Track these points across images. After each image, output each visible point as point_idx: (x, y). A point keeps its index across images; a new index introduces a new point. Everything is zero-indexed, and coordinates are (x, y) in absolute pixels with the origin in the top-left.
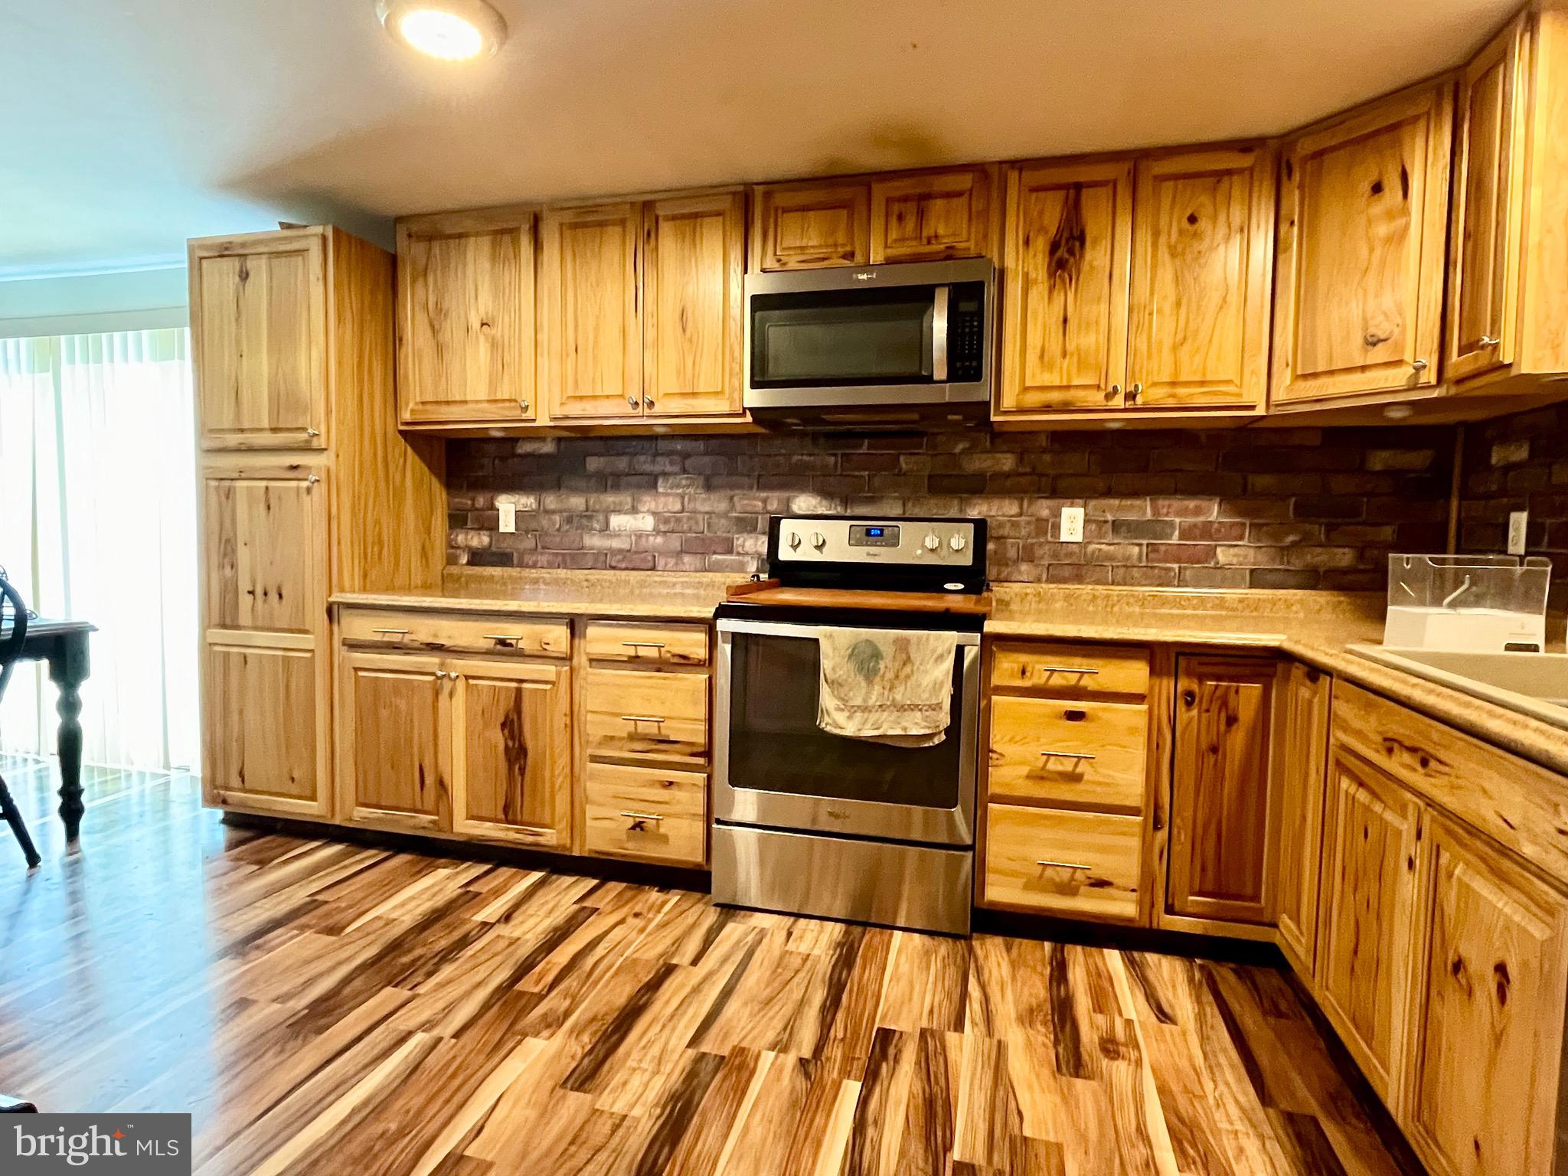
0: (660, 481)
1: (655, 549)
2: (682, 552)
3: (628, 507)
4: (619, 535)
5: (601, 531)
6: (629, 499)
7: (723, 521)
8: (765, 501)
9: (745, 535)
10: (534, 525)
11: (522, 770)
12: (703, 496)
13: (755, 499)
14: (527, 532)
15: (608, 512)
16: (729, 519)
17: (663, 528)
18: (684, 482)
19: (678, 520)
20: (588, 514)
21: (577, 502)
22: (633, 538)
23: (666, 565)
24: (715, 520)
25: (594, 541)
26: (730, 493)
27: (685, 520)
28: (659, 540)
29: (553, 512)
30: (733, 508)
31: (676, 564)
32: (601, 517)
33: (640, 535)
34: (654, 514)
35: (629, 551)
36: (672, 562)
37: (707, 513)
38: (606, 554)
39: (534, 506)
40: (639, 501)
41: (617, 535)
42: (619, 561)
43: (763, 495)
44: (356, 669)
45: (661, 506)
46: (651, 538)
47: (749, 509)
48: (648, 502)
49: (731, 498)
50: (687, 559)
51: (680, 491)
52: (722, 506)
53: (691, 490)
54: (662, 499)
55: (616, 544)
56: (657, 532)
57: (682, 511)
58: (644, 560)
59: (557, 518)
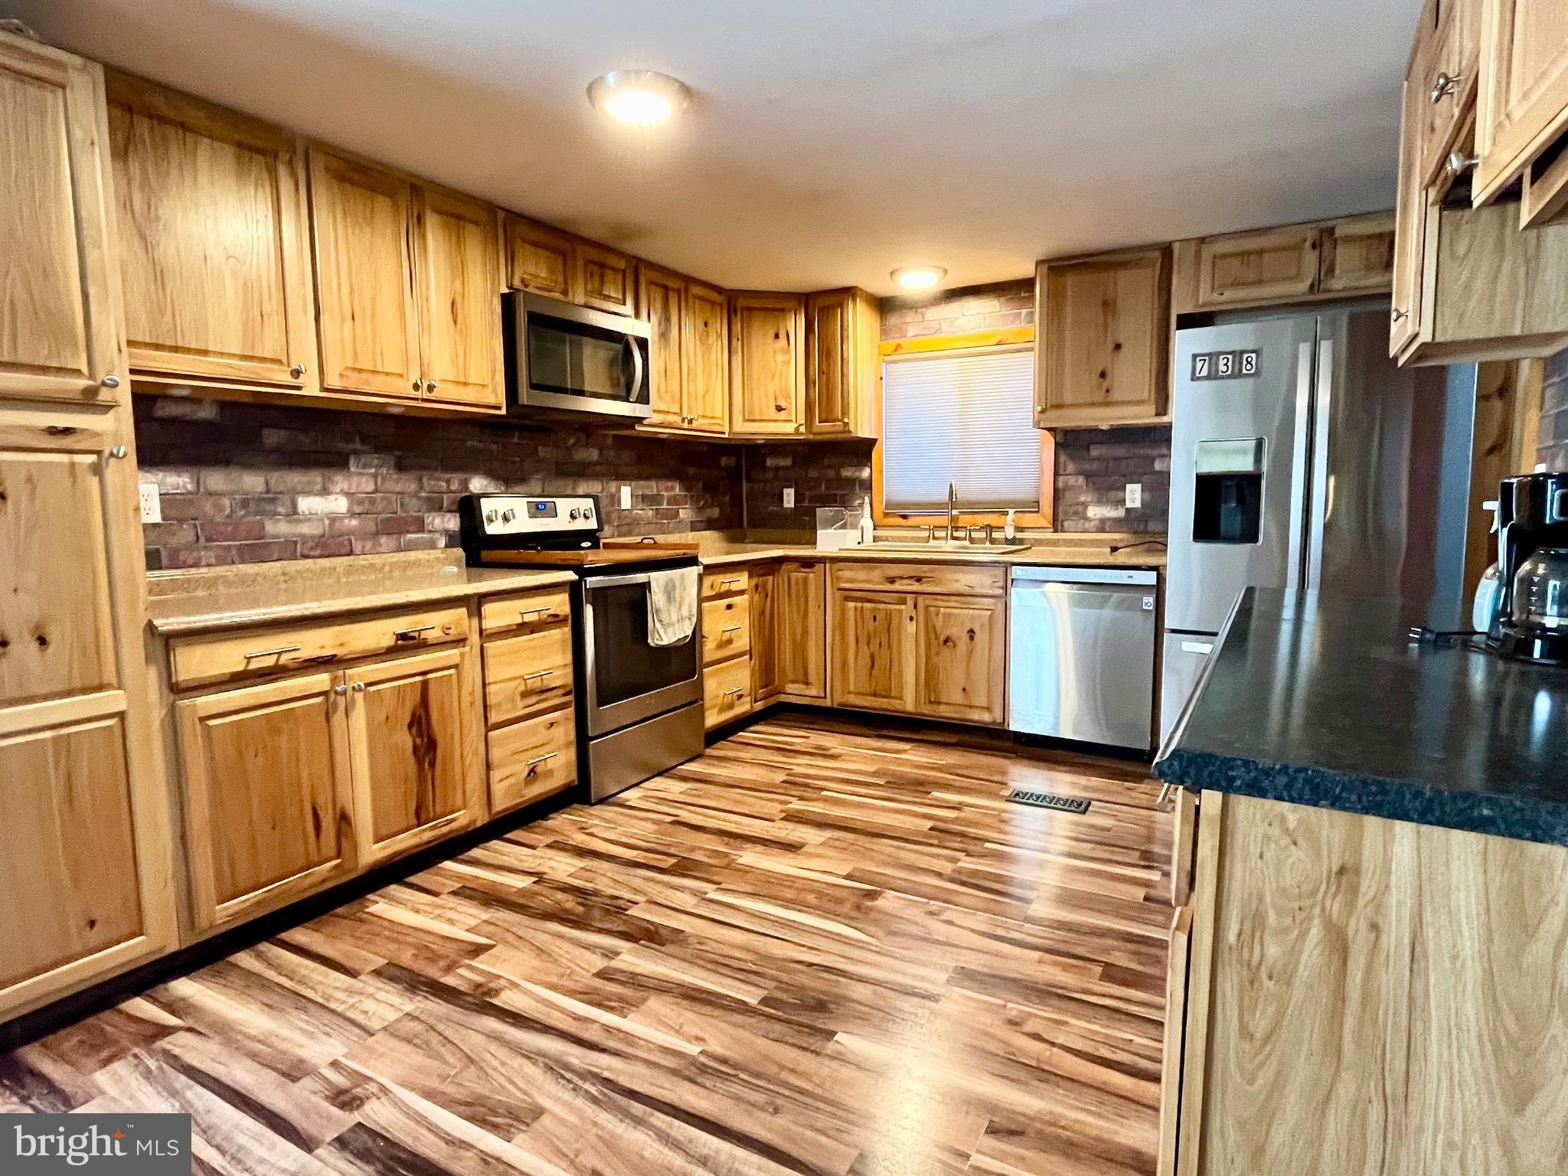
0: (352, 460)
1: (350, 532)
2: (377, 533)
3: (319, 487)
4: (309, 520)
5: (287, 515)
6: (319, 479)
7: (414, 500)
8: (448, 482)
9: (435, 514)
10: (192, 512)
11: (432, 764)
12: (395, 476)
13: (439, 479)
14: (181, 521)
15: (295, 493)
16: (419, 498)
17: (357, 509)
18: (376, 462)
19: (372, 502)
20: (270, 497)
21: (253, 482)
22: (327, 522)
23: (364, 547)
24: (407, 500)
25: (279, 528)
26: (418, 473)
27: (378, 501)
28: (354, 522)
29: (222, 494)
30: (422, 488)
31: (373, 547)
32: (286, 499)
33: (334, 519)
34: (348, 494)
35: (323, 536)
36: (369, 545)
37: (398, 493)
38: (295, 543)
39: (190, 487)
40: (331, 480)
41: (309, 518)
42: (312, 549)
43: (447, 476)
44: (202, 719)
45: (354, 486)
46: (346, 521)
47: (436, 489)
48: (340, 482)
49: (421, 479)
50: (383, 540)
51: (373, 470)
52: (413, 487)
53: (384, 471)
54: (355, 479)
55: (305, 529)
56: (352, 514)
57: (375, 491)
58: (342, 544)
59: (226, 502)
